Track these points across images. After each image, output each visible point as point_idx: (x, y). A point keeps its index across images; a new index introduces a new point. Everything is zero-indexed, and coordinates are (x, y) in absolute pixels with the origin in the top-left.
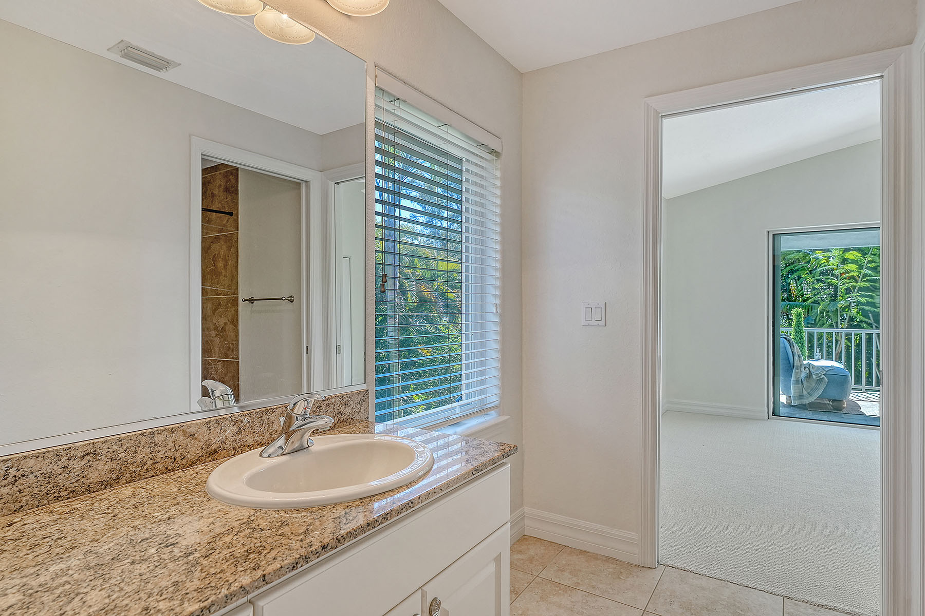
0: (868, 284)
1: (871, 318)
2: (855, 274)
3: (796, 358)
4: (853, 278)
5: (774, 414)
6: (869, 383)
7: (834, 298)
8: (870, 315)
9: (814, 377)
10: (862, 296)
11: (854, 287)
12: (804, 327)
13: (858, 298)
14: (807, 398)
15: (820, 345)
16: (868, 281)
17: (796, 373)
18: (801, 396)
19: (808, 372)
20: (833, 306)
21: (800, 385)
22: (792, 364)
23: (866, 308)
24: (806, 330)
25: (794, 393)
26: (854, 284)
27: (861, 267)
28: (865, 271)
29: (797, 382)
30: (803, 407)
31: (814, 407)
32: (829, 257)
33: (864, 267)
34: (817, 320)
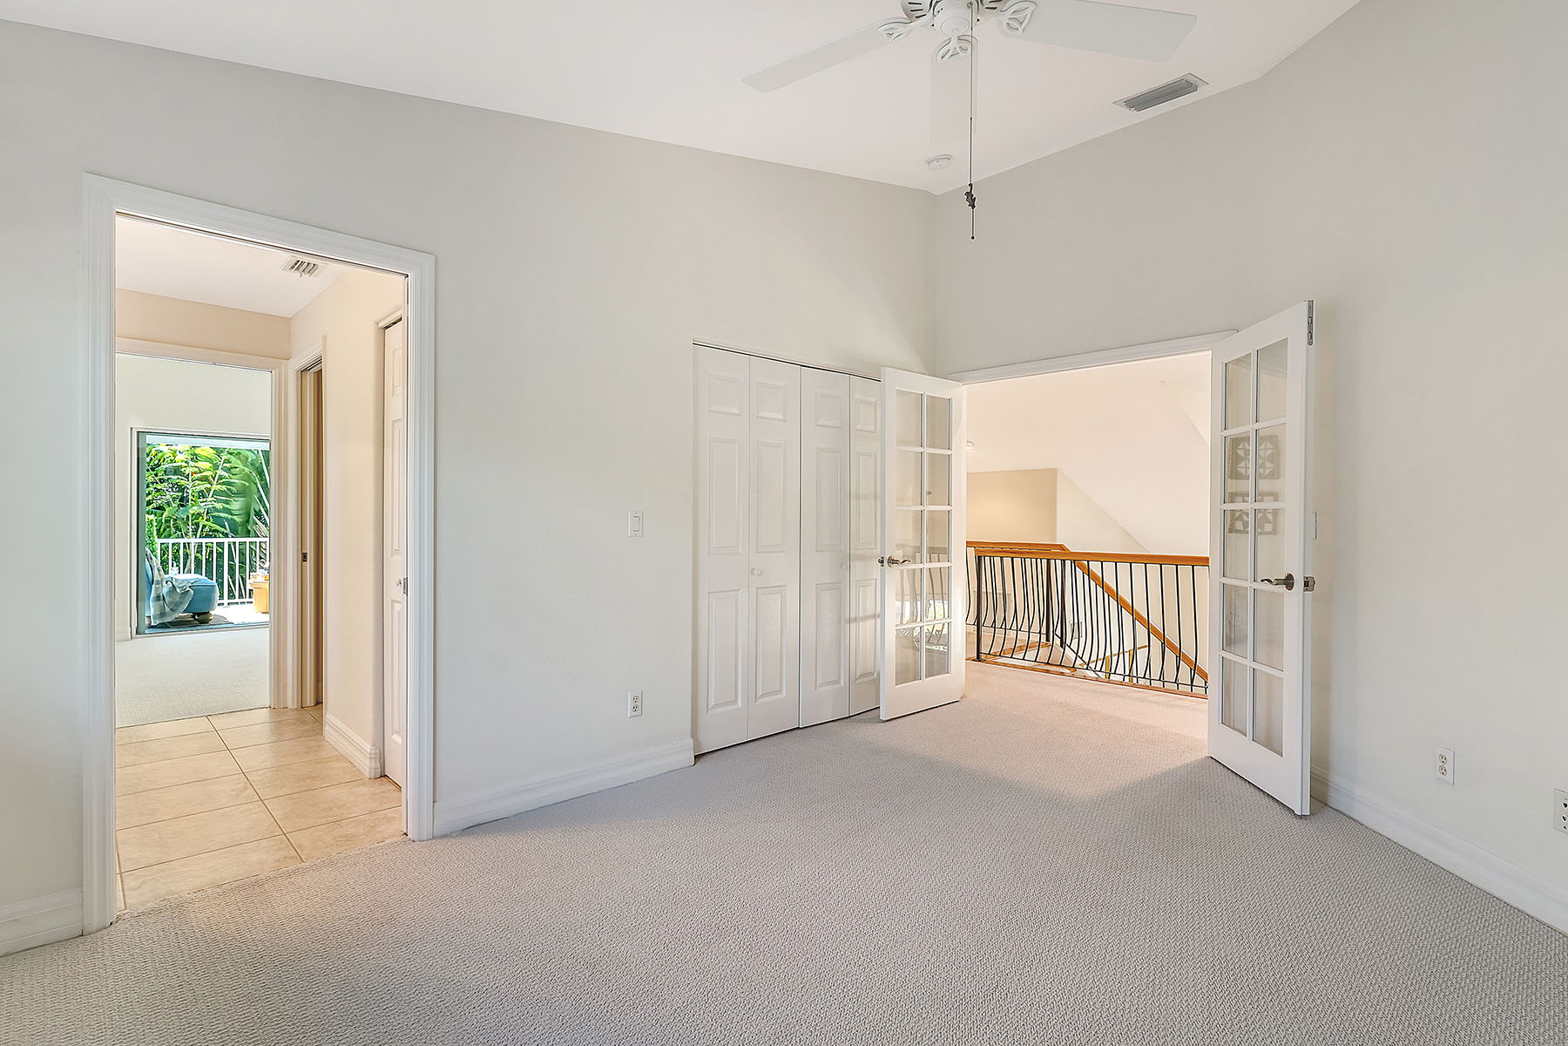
0: (224, 488)
1: (227, 527)
2: (208, 473)
3: (156, 572)
4: (205, 479)
5: (137, 633)
6: (231, 596)
7: (183, 501)
8: (226, 523)
9: (178, 590)
10: (218, 501)
11: (209, 490)
12: (156, 537)
13: (213, 503)
14: (170, 615)
15: (176, 558)
16: (224, 483)
17: (157, 589)
18: (163, 614)
19: (171, 585)
20: (183, 512)
21: (162, 602)
22: (151, 579)
23: (222, 515)
24: (158, 541)
25: (155, 610)
26: (209, 486)
27: (216, 467)
28: (220, 472)
29: (158, 598)
30: (164, 626)
31: (179, 624)
32: (175, 452)
33: (220, 467)
34: (162, 530)
